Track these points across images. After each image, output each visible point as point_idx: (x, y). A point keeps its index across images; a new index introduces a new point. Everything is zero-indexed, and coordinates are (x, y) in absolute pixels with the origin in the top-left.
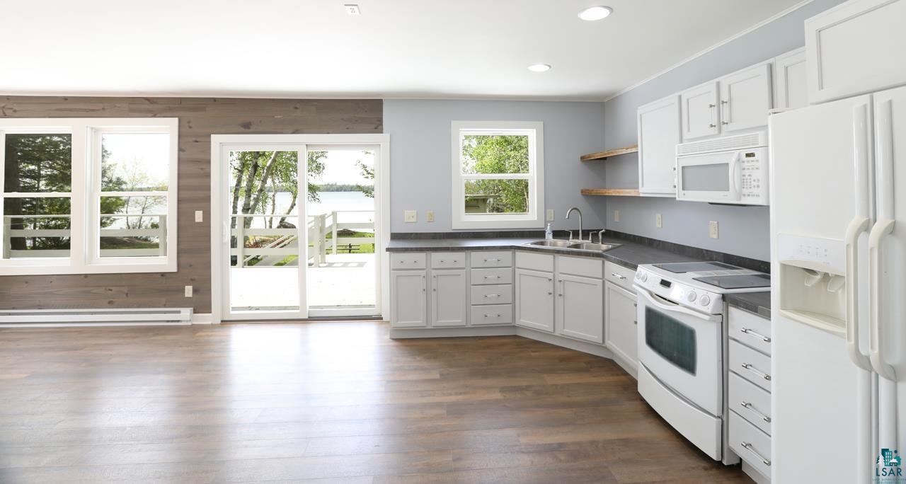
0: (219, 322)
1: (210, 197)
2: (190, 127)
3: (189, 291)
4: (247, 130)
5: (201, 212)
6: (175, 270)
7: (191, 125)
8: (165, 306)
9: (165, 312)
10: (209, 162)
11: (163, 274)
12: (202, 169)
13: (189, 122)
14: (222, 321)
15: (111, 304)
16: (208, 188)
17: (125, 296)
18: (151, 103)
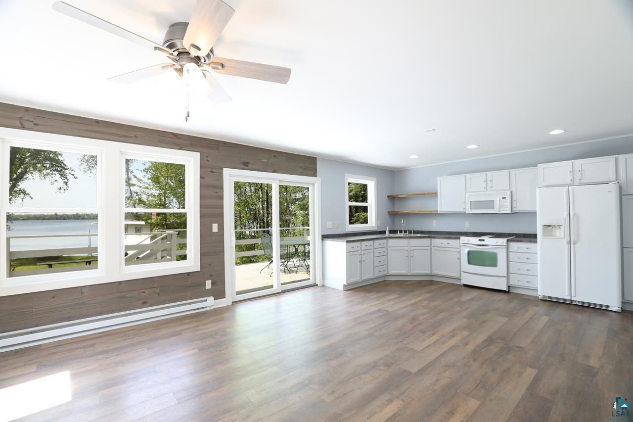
0: (231, 304)
1: (223, 213)
2: (208, 161)
3: (208, 284)
4: (246, 167)
5: (217, 224)
6: (199, 269)
7: (208, 159)
8: (191, 298)
9: (191, 303)
10: (222, 188)
11: (188, 274)
12: (217, 193)
13: (207, 157)
14: (233, 302)
15: (145, 304)
16: (222, 207)
17: (157, 295)
18: (178, 138)
